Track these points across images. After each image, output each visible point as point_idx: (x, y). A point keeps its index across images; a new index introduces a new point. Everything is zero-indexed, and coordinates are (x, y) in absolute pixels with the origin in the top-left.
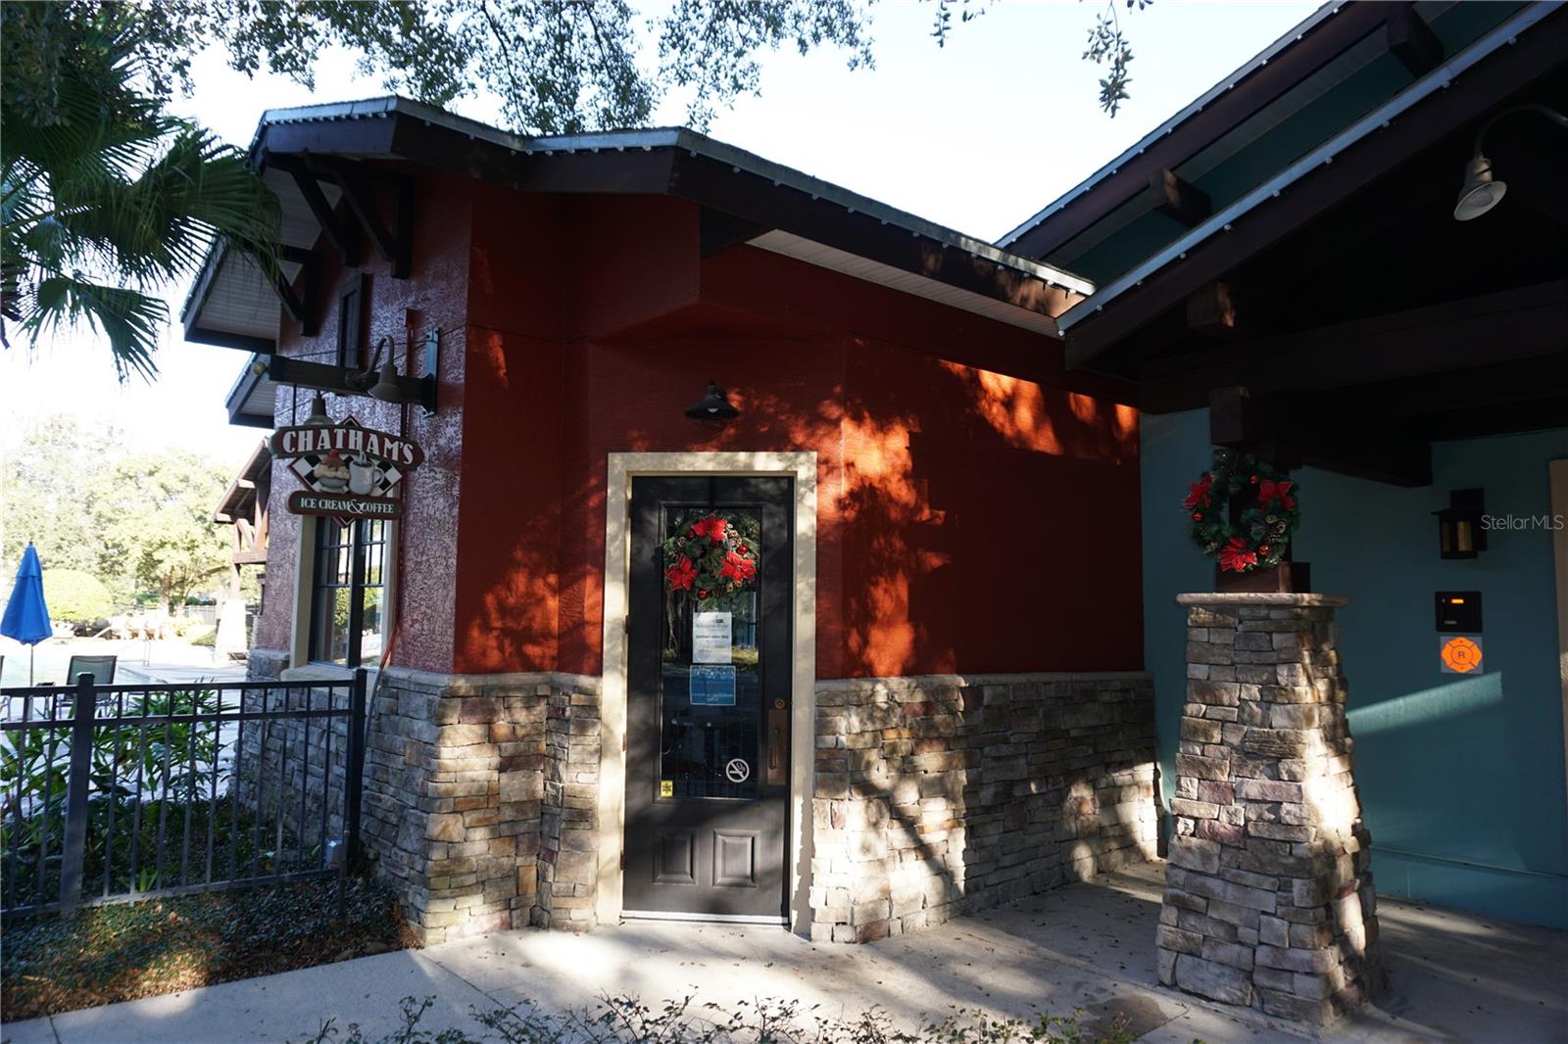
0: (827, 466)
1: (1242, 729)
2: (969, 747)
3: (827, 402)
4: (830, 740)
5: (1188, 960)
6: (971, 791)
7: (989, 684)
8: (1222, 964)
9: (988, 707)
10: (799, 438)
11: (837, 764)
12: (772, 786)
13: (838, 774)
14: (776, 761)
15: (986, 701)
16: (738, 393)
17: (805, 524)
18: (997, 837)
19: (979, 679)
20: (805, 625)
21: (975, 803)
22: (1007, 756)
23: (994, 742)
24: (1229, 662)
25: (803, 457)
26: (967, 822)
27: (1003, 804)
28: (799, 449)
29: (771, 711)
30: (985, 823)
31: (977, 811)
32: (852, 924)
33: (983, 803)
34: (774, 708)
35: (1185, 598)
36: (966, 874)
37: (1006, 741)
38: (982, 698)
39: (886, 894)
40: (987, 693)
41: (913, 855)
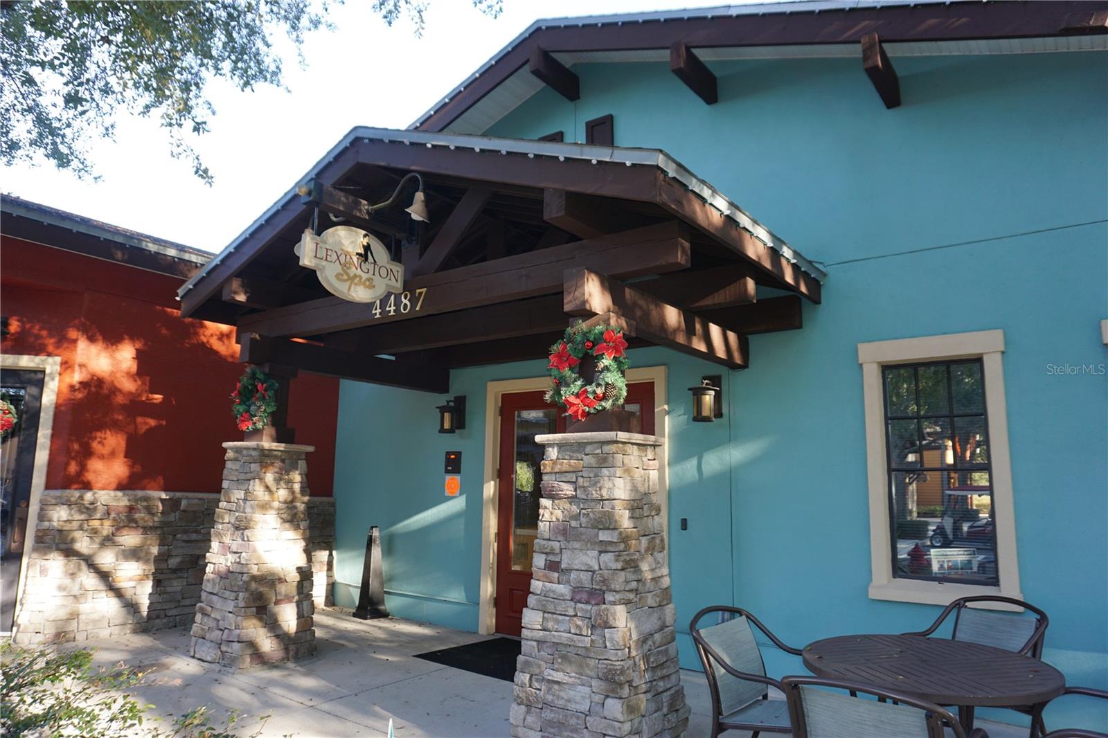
0: (66, 366)
1: (235, 514)
2: (164, 534)
3: (71, 329)
4: (46, 524)
5: (201, 640)
6: (159, 560)
7: (187, 498)
8: (212, 641)
9: (184, 511)
10: (51, 348)
11: (47, 539)
12: (13, 553)
13: (47, 545)
14: (16, 537)
15: (182, 508)
16: (18, 321)
17: (49, 398)
18: (181, 587)
19: (178, 495)
20: (42, 457)
21: (163, 566)
22: (196, 540)
23: (186, 532)
24: (235, 479)
25: (50, 360)
26: (154, 577)
27: (188, 569)
28: (49, 355)
29: (17, 508)
30: (170, 579)
31: (164, 571)
32: (43, 633)
33: (170, 567)
34: (19, 506)
35: (225, 445)
36: (149, 608)
37: (196, 532)
38: (180, 505)
39: (74, 616)
40: (184, 503)
41: (104, 594)
